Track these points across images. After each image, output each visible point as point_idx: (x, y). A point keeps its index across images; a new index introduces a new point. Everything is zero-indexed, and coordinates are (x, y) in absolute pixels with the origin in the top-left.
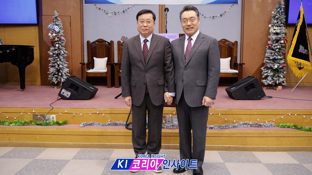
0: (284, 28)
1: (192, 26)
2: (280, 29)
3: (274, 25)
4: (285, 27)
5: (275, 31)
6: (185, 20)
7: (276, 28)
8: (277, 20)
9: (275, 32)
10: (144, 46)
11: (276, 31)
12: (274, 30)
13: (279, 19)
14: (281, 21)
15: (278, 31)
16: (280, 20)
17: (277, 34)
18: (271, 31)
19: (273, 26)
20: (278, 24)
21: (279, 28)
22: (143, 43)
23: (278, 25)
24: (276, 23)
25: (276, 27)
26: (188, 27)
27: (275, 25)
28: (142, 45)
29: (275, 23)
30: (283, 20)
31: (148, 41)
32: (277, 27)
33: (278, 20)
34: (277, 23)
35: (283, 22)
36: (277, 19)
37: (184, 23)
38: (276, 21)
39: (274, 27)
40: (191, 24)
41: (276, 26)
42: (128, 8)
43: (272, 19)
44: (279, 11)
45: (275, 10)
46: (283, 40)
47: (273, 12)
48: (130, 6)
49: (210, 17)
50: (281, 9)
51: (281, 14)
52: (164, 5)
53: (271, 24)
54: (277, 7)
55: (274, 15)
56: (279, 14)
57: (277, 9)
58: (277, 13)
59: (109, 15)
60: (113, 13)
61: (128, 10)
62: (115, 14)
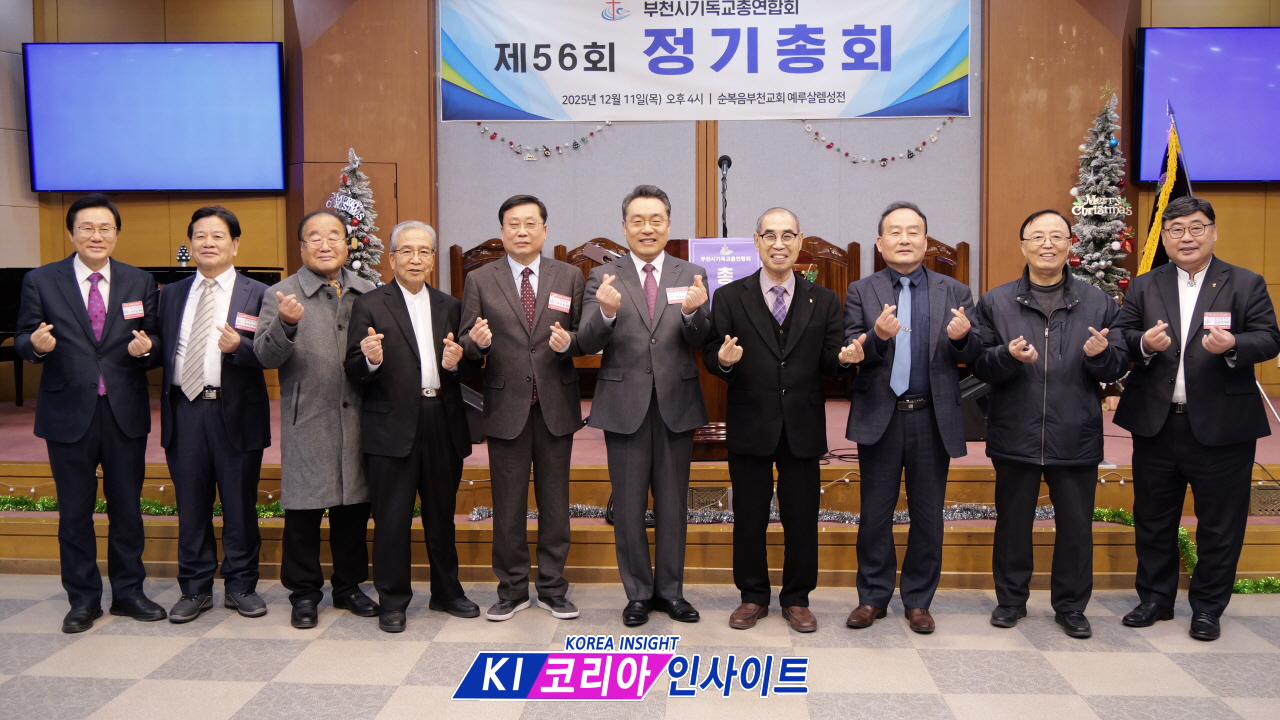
0: (1119, 199)
1: (653, 237)
2: (1107, 205)
3: (1088, 188)
4: (1122, 198)
5: (1089, 211)
6: (638, 219)
7: (1094, 200)
8: (1096, 173)
9: (1090, 213)
10: (522, 284)
11: (1093, 211)
12: (1086, 206)
13: (1105, 168)
14: (1110, 176)
15: (1102, 211)
16: (1108, 173)
17: (1097, 219)
18: (1076, 211)
19: (1082, 193)
20: (1099, 187)
21: (1105, 199)
22: (521, 278)
23: (1102, 189)
24: (1094, 182)
25: (1094, 196)
26: (644, 237)
27: (1091, 189)
28: (518, 281)
29: (1091, 184)
30: (1117, 174)
31: (531, 272)
32: (1098, 195)
33: (1101, 174)
34: (1098, 182)
35: (1117, 180)
36: (1097, 170)
37: (636, 226)
38: (1091, 178)
39: (1088, 196)
40: (652, 231)
41: (1094, 193)
42: (592, 134)
43: (1081, 169)
44: (1102, 143)
45: (1088, 139)
46: (1119, 240)
47: (1082, 147)
48: (599, 128)
49: (873, 161)
50: (1108, 137)
51: (1108, 153)
52: (715, 122)
53: (1077, 186)
54: (1095, 130)
55: (1085, 156)
56: (1103, 154)
57: (1096, 135)
58: (1096, 149)
59: (527, 156)
60: (541, 149)
61: (590, 139)
62: (547, 155)
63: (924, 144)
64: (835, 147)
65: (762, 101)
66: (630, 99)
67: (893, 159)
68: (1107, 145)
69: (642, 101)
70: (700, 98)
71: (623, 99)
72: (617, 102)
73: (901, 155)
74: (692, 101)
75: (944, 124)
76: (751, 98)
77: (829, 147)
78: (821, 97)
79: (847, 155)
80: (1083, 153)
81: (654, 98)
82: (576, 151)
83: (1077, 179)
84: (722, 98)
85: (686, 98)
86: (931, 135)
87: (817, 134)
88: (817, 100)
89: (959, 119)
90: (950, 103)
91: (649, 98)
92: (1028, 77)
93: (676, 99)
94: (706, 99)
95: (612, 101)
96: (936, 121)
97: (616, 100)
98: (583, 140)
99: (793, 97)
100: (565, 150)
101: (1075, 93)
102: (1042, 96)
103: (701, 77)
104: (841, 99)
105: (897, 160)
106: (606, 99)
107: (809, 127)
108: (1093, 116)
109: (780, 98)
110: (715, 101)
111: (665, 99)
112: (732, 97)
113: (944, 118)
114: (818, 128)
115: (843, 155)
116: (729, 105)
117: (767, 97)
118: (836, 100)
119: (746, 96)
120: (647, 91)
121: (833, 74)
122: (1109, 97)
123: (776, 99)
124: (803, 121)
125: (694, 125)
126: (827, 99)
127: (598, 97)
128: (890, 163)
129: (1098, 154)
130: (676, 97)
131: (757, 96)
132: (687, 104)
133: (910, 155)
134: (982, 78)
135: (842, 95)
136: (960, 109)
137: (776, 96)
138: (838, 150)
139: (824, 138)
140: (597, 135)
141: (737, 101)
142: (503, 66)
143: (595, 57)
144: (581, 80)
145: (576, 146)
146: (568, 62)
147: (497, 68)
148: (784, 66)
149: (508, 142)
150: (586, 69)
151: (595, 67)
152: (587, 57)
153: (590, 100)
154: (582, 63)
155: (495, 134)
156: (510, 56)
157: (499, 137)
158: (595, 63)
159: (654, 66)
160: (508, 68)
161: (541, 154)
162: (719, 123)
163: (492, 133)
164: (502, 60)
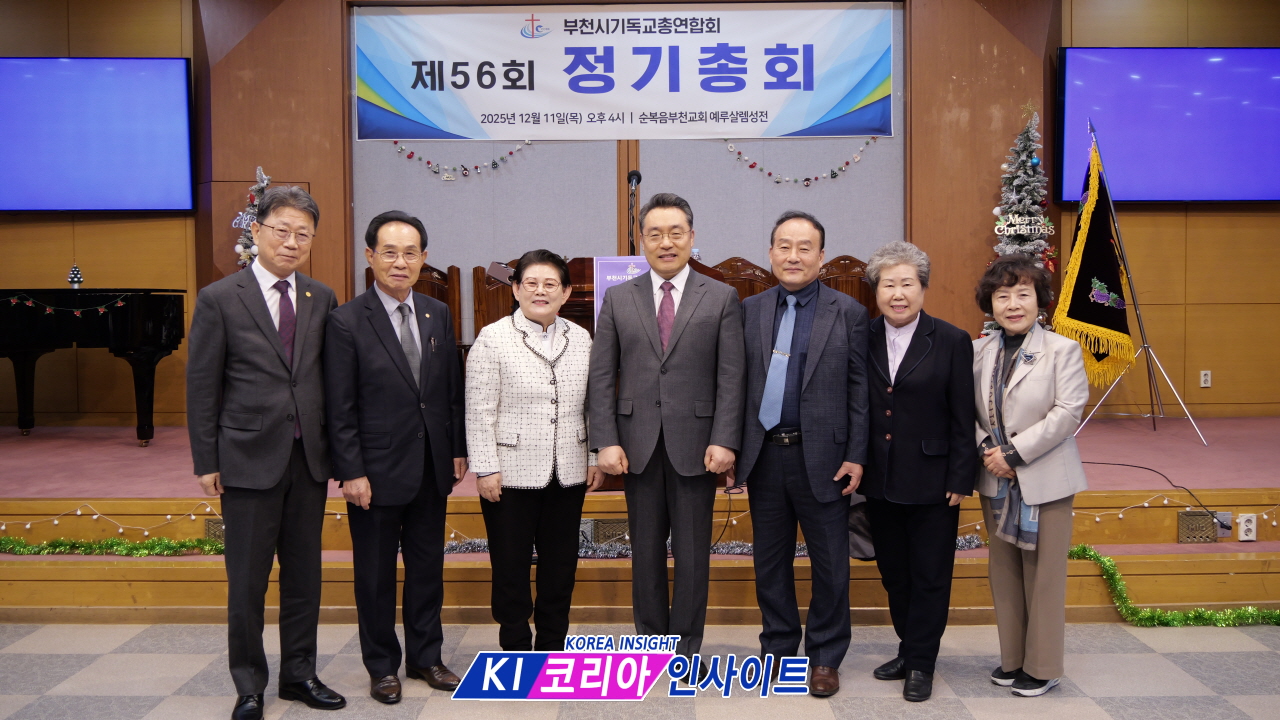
0: (1042, 219)
2: (1030, 224)
3: (1010, 207)
4: (1045, 217)
5: (1012, 231)
7: (1017, 219)
8: (1018, 192)
9: (1013, 233)
11: (1016, 231)
12: (1008, 226)
13: (1027, 187)
14: (1033, 196)
15: (1024, 231)
16: (1030, 193)
17: (1020, 239)
18: (999, 230)
19: (1004, 213)
20: (1021, 206)
21: (1027, 218)
23: (1024, 209)
24: (1016, 202)
25: (1016, 216)
27: (1014, 208)
29: (1014, 204)
30: (1038, 193)
32: (1021, 215)
33: (1024, 194)
34: (1020, 201)
35: (1039, 199)
36: (1019, 189)
38: (1014, 197)
39: (1010, 216)
41: (1016, 212)
42: (511, 153)
43: (1004, 189)
44: (1024, 162)
45: (1010, 158)
46: (1042, 260)
47: (1004, 166)
48: (518, 147)
49: (796, 181)
50: (1030, 156)
51: (1030, 172)
52: (637, 141)
53: (999, 206)
54: (1017, 149)
55: (1007, 176)
56: (1025, 173)
57: (1018, 154)
58: (1018, 168)
59: (445, 176)
60: (459, 169)
61: (510, 159)
62: (465, 175)
63: (847, 163)
64: (758, 166)
65: (683, 120)
66: (550, 118)
67: (816, 179)
68: (1029, 164)
69: (562, 120)
70: (621, 117)
71: (543, 118)
72: (537, 121)
73: (825, 175)
74: (613, 120)
75: (867, 144)
76: (673, 117)
77: (752, 166)
78: (744, 116)
79: (770, 174)
80: (1005, 172)
81: (574, 117)
82: (495, 171)
83: (1000, 199)
84: (643, 118)
85: (607, 117)
86: (855, 155)
87: (739, 153)
88: (739, 119)
89: (882, 139)
90: (871, 123)
91: (569, 116)
92: (950, 97)
93: (597, 118)
94: (627, 118)
95: (531, 120)
96: (859, 141)
97: (536, 119)
98: (502, 159)
99: (716, 116)
100: (484, 170)
101: (996, 113)
102: (964, 116)
103: (622, 96)
104: (764, 119)
105: (820, 180)
106: (525, 118)
107: (731, 146)
108: (1015, 136)
109: (702, 117)
110: (637, 120)
111: (585, 118)
112: (653, 117)
113: (867, 138)
114: (741, 147)
115: (766, 175)
116: (651, 124)
117: (689, 116)
118: (759, 119)
119: (668, 116)
120: (567, 109)
121: (755, 93)
122: (1030, 115)
123: (698, 118)
124: (726, 140)
125: (615, 144)
126: (750, 119)
127: (517, 116)
128: (813, 183)
129: (1020, 173)
130: (597, 116)
131: (678, 115)
132: (607, 123)
133: (834, 175)
134: (905, 97)
135: (764, 114)
136: (884, 130)
137: (698, 115)
138: (761, 170)
139: (746, 158)
140: (516, 155)
141: (658, 120)
142: (420, 84)
143: (514, 75)
144: (501, 98)
145: (495, 165)
146: (487, 80)
147: (414, 86)
148: (706, 85)
149: (425, 160)
150: (505, 87)
151: (514, 85)
152: (506, 75)
153: (509, 118)
154: (501, 81)
155: (412, 153)
156: (427, 74)
157: (416, 156)
158: (514, 82)
159: (574, 85)
160: (425, 86)
161: (459, 173)
162: (641, 143)
163: (409, 152)
164: (419, 78)
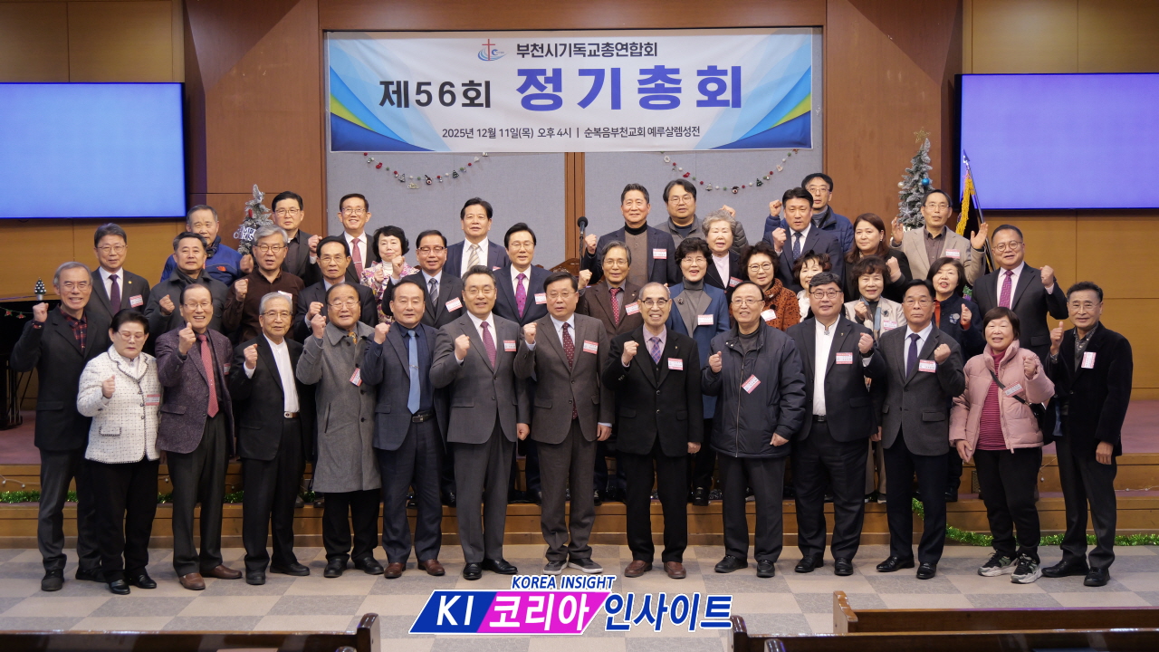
8: (911, 207)
20: (913, 219)
23: (916, 221)
24: (909, 215)
29: (907, 217)
34: (913, 215)
36: (913, 205)
38: (907, 212)
42: (470, 165)
43: (900, 204)
44: (917, 181)
45: (906, 177)
48: (477, 159)
49: (725, 189)
50: (921, 176)
52: (583, 153)
54: (911, 170)
55: (903, 192)
56: (918, 191)
57: (912, 174)
58: (912, 186)
59: (410, 185)
60: (423, 178)
61: (468, 169)
62: (428, 184)
63: (771, 173)
65: (624, 134)
66: (505, 133)
67: (743, 187)
68: (921, 183)
69: (515, 134)
70: (568, 132)
71: (498, 133)
72: (493, 135)
73: (751, 184)
74: (561, 135)
75: (790, 155)
76: (615, 132)
78: (678, 131)
79: (702, 183)
80: (901, 190)
81: (527, 132)
82: (455, 180)
84: (588, 133)
85: (556, 132)
86: (778, 166)
87: (674, 164)
88: (674, 133)
89: (802, 150)
90: (794, 136)
91: (522, 131)
93: (546, 132)
94: (574, 133)
95: (488, 134)
96: (782, 153)
97: (492, 134)
98: (462, 170)
99: (653, 131)
100: (445, 179)
103: (569, 113)
104: (696, 133)
105: (747, 188)
106: (482, 133)
107: (667, 158)
108: (910, 159)
109: (641, 132)
110: (582, 134)
111: (536, 133)
112: (597, 132)
113: (789, 150)
114: (676, 159)
116: (595, 138)
117: (629, 131)
118: (692, 134)
119: (610, 131)
120: (520, 125)
121: (688, 111)
122: (923, 141)
123: (637, 133)
124: (662, 152)
125: (563, 157)
126: (683, 134)
127: (475, 131)
128: (741, 191)
129: (913, 190)
131: (620, 131)
132: (556, 137)
133: (759, 184)
134: (823, 115)
135: (697, 129)
136: (804, 142)
137: (637, 130)
139: (681, 169)
140: (474, 166)
141: (602, 135)
142: (387, 102)
143: (472, 94)
144: (460, 115)
145: (455, 175)
146: (447, 98)
147: (382, 103)
148: (644, 103)
149: (392, 171)
150: (464, 105)
151: (472, 103)
152: (465, 94)
153: (468, 133)
154: (460, 99)
155: (381, 164)
156: (394, 92)
157: (384, 166)
158: (472, 100)
159: (526, 103)
160: (392, 103)
161: (423, 182)
162: (586, 155)
163: (377, 163)
164: (387, 96)
